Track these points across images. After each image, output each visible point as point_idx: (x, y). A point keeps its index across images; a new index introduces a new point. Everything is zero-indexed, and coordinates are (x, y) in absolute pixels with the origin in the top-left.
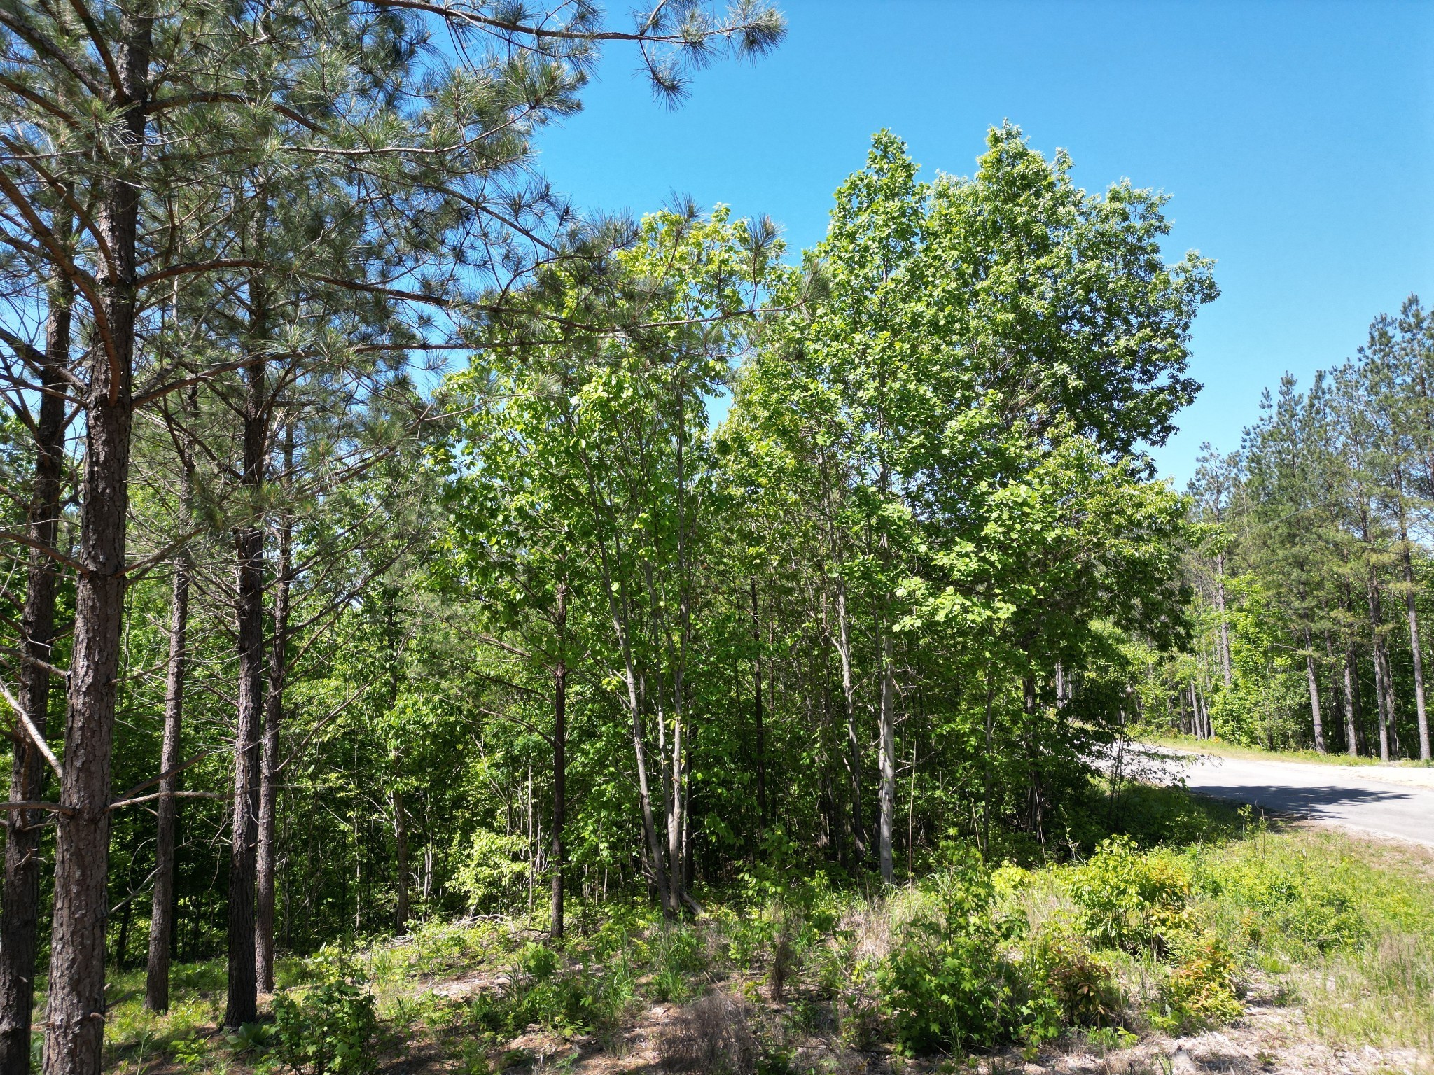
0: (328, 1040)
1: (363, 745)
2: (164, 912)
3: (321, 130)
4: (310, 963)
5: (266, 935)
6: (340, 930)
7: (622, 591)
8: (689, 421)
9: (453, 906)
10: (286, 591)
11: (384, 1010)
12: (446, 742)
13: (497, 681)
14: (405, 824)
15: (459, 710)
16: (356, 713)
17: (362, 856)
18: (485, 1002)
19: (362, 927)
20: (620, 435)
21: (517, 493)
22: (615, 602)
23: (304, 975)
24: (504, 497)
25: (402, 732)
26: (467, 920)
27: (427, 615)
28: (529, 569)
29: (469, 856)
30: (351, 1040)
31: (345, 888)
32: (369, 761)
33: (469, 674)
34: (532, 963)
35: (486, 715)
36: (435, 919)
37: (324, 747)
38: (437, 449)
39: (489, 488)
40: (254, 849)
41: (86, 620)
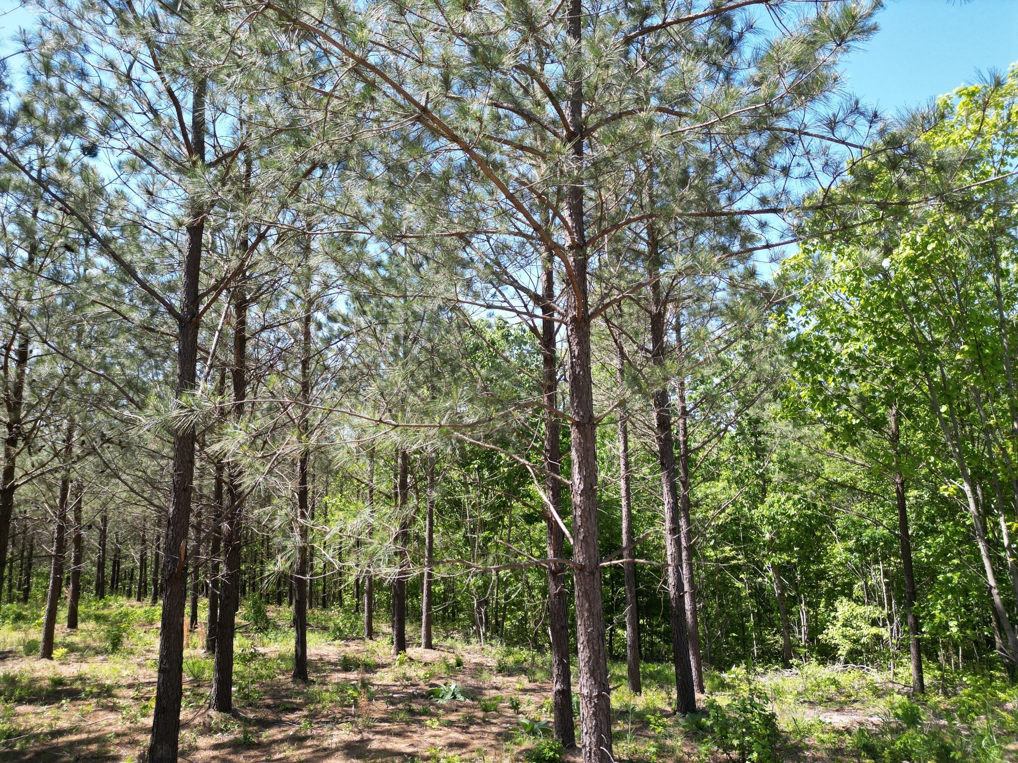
0: (747, 738)
1: (745, 528)
2: (633, 629)
3: (686, 115)
4: (727, 676)
5: (696, 654)
6: (744, 657)
7: (951, 412)
8: (1005, 258)
9: (827, 654)
10: (685, 424)
11: (784, 724)
12: (807, 530)
13: (842, 485)
14: (783, 588)
15: (815, 506)
16: (739, 506)
17: (753, 606)
18: (863, 735)
19: (759, 657)
20: (935, 282)
21: (846, 341)
22: (944, 422)
23: (723, 686)
24: (834, 344)
25: (772, 520)
26: (839, 666)
27: (784, 437)
28: (861, 398)
29: (834, 618)
30: (763, 742)
31: (744, 628)
32: (751, 540)
33: (820, 479)
34: (900, 712)
35: (836, 511)
36: (814, 662)
37: (720, 528)
38: (779, 315)
39: (821, 339)
40: (683, 597)
41: (577, 451)
